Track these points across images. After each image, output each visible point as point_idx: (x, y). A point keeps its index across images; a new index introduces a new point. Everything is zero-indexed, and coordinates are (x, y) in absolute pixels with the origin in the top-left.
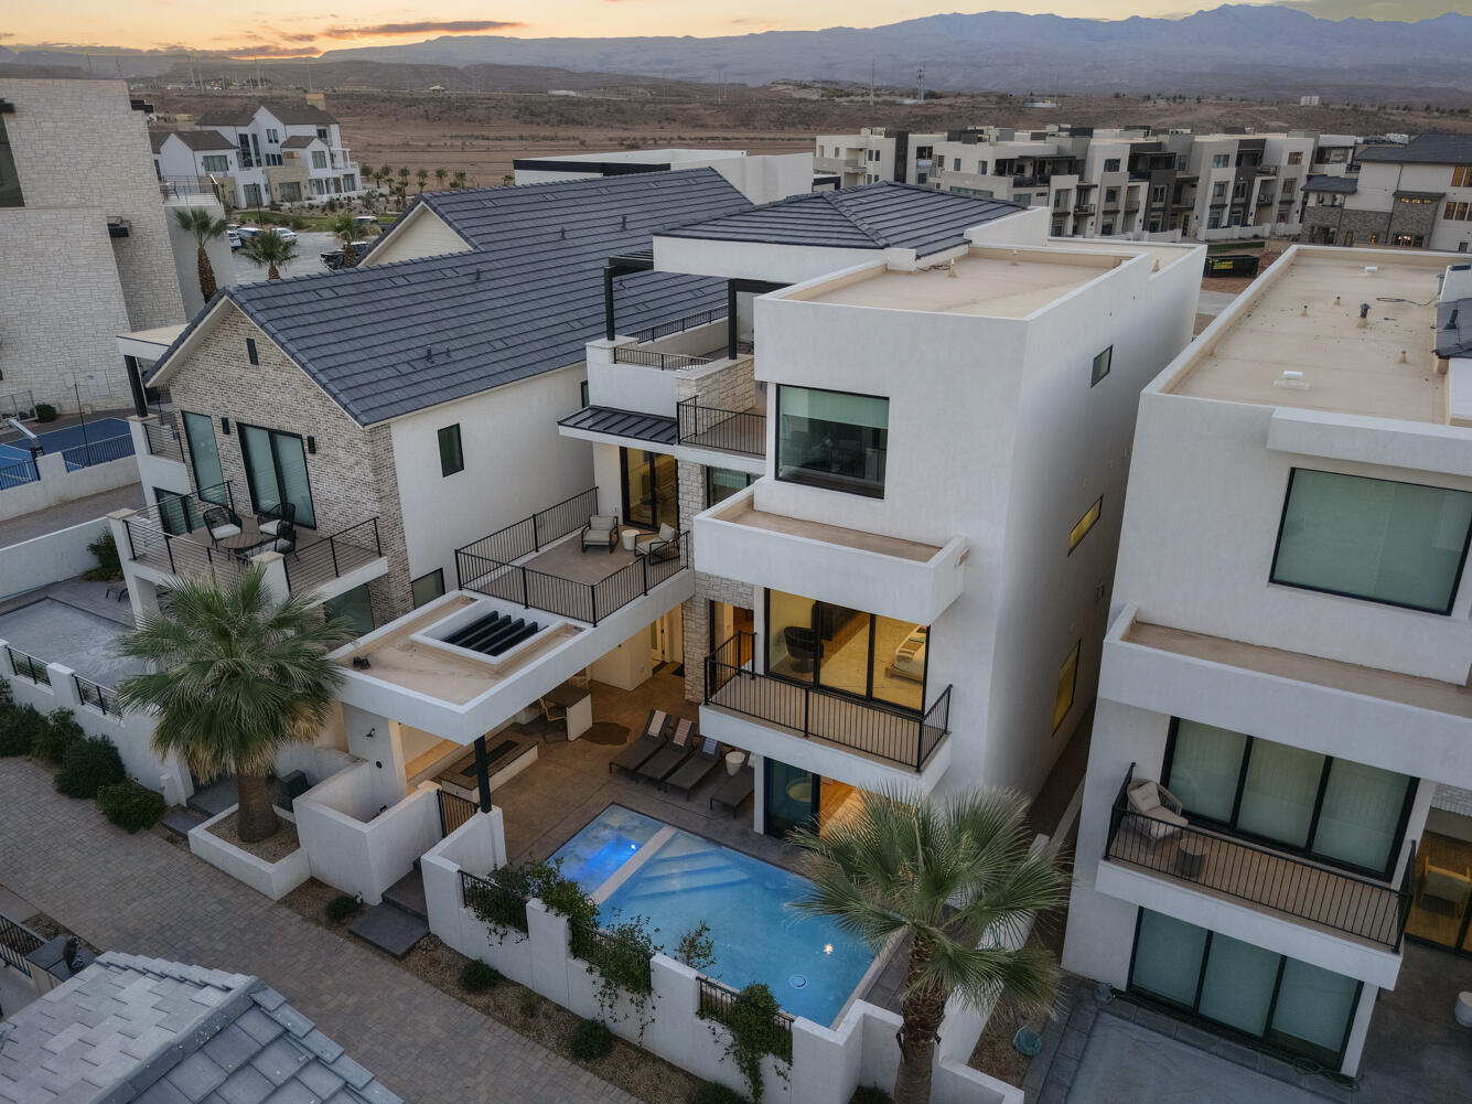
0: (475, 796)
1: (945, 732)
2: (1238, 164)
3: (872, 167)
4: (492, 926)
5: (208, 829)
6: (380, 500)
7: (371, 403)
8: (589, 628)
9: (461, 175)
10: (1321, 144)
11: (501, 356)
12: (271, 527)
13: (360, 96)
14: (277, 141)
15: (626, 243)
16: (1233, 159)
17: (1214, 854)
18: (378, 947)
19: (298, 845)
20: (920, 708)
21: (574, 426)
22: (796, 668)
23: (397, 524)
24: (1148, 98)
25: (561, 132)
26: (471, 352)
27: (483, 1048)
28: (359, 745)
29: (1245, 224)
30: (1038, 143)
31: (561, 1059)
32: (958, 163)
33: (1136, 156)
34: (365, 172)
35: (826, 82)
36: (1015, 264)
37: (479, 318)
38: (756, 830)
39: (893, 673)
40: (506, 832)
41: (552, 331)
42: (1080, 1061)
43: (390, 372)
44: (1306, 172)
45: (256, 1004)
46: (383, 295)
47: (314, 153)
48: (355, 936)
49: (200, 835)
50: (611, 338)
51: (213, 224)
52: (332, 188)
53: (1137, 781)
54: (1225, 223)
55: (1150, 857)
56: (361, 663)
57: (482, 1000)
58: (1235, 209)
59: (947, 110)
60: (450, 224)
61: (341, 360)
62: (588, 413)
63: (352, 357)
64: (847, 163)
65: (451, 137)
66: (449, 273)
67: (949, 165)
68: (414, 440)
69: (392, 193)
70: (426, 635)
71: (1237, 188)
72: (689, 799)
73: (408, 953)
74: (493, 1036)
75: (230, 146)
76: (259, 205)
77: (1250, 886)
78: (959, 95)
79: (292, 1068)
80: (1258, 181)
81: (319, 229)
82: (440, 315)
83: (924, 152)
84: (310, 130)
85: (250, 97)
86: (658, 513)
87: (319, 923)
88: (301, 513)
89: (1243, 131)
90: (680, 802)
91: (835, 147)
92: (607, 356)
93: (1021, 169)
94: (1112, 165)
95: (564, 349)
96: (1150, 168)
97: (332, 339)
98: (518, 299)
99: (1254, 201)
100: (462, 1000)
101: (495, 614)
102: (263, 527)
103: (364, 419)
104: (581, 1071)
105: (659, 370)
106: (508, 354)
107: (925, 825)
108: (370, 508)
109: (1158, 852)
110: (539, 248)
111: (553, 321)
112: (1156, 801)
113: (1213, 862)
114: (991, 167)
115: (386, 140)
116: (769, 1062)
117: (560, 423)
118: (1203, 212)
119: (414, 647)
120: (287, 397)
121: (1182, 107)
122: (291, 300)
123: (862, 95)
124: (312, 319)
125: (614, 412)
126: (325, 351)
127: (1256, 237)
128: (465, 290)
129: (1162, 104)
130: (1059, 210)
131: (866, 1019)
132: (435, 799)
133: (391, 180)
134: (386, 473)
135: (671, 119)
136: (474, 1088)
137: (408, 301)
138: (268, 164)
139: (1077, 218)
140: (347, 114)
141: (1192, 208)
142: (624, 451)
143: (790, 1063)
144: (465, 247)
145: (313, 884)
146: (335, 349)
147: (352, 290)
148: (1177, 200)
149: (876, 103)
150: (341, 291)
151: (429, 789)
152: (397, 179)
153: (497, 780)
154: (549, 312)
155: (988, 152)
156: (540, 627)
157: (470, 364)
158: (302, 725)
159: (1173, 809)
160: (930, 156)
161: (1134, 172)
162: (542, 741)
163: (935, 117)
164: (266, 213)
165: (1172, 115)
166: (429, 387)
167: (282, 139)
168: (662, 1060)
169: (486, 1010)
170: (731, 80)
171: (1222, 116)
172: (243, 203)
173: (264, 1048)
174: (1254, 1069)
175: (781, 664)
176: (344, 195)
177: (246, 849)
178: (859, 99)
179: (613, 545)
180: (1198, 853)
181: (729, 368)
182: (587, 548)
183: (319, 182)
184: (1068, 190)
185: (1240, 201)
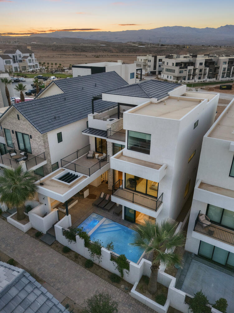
0: (65, 211)
1: (162, 202)
2: (228, 64)
3: (149, 64)
4: (69, 240)
5: (11, 217)
6: (45, 149)
7: (43, 129)
8: (88, 177)
9: (60, 65)
11: (70, 117)
12: (23, 153)
13: (38, 45)
14: (21, 57)
15: (96, 90)
16: (227, 63)
17: (216, 231)
18: (46, 243)
19: (29, 221)
20: (157, 197)
21: (85, 132)
22: (131, 187)
23: (49, 154)
24: (209, 46)
25: (82, 54)
26: (64, 117)
27: (67, 265)
28: (41, 201)
29: (229, 77)
30: (185, 59)
31: (83, 268)
32: (167, 63)
33: (206, 62)
34: (40, 63)
35: (139, 42)
36: (178, 101)
37: (65, 109)
38: (122, 219)
39: (151, 188)
40: (71, 218)
41: (81, 111)
42: (188, 270)
43: (47, 122)
45: (24, 276)
46: (45, 104)
47: (29, 60)
48: (41, 241)
49: (9, 218)
50: (93, 113)
51: (8, 81)
52: (33, 67)
53: (201, 214)
54: (225, 77)
55: (203, 230)
56: (42, 184)
57: (67, 255)
58: (228, 74)
59: (165, 49)
60: (59, 87)
61: (37, 119)
62: (88, 129)
63: (39, 119)
64: (144, 63)
65: (58, 54)
66: (59, 98)
67: (166, 64)
68: (52, 136)
69: (46, 68)
70: (55, 178)
71: (228, 69)
72: (109, 212)
73: (52, 244)
74: (69, 263)
75: (11, 58)
76: (17, 71)
77: (223, 237)
78: (168, 45)
79: (32, 289)
80: (232, 67)
81: (30, 77)
82: (57, 108)
83: (160, 60)
84: (28, 55)
85: (15, 45)
86: (103, 149)
87: (34, 238)
88: (29, 150)
89: (230, 56)
90: (107, 212)
91: (141, 59)
92: (92, 117)
93: (181, 65)
94: (201, 64)
95: (83, 115)
96: (209, 64)
97: (35, 115)
98: (73, 104)
99: (231, 72)
100: (63, 255)
101: (69, 173)
102: (21, 154)
103: (42, 132)
104: (87, 270)
105: (103, 121)
106: (72, 116)
107: (157, 227)
108: (43, 150)
109: (205, 229)
110: (78, 92)
111: (81, 108)
112: (204, 218)
113: (216, 232)
114: (175, 64)
115: (44, 55)
116: (125, 270)
117: (82, 132)
118: (220, 74)
119: (52, 180)
120: (26, 127)
121: (217, 48)
122: (26, 106)
123: (147, 45)
124: (31, 111)
125: (94, 129)
126: (34, 118)
127: (232, 80)
128: (62, 102)
129: (213, 47)
130: (189, 74)
131: (144, 263)
132: (57, 212)
133: (45, 66)
134: (47, 143)
135: (105, 51)
136: (66, 273)
137: (50, 105)
138: (19, 62)
139: (193, 75)
140: (36, 49)
141: (218, 74)
142: (96, 138)
143: (129, 271)
144: (62, 92)
145: (32, 229)
146: (36, 117)
147: (39, 103)
148: (215, 71)
149: (150, 47)
150: (36, 104)
151: (56, 210)
152: (47, 65)
153: (69, 207)
154: (80, 106)
155: (174, 61)
156: (78, 176)
157: (64, 119)
158: (30, 198)
159: (208, 220)
160: (162, 61)
161: (206, 66)
162: (78, 198)
163: (163, 50)
164: (19, 73)
165: (215, 50)
166: (55, 125)
167: (22, 57)
168: (103, 268)
169: (68, 257)
170: (119, 41)
171: (225, 50)
172: (14, 71)
173: (26, 285)
174: (223, 272)
175: (128, 186)
176: (35, 69)
177: (19, 222)
178: (147, 46)
179: (93, 157)
180: (213, 230)
181: (118, 121)
182: (88, 158)
183: (30, 66)
184: (191, 70)
185: (228, 72)
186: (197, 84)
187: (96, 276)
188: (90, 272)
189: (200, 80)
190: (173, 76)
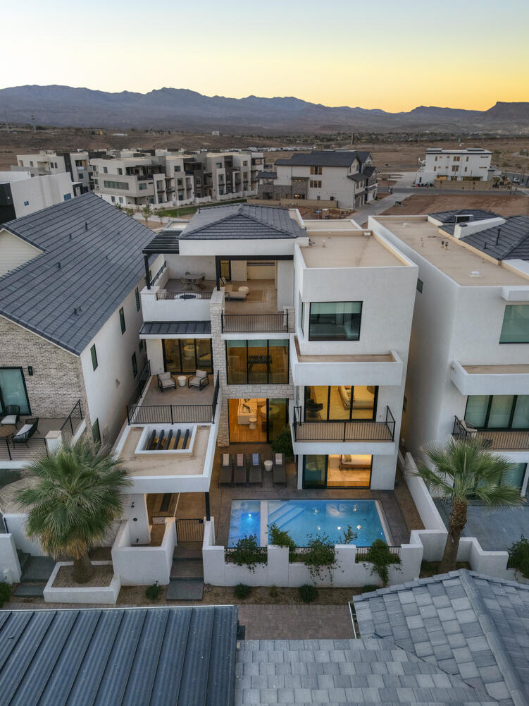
2: (225, 167)
4: (247, 566)
5: (53, 586)
10: (253, 157)
16: (223, 165)
18: (186, 600)
19: (114, 574)
24: (147, 131)
27: (270, 617)
29: (233, 193)
30: (140, 159)
31: (303, 606)
32: (105, 169)
33: (186, 163)
37: (75, 288)
38: (299, 489)
41: (104, 288)
44: (250, 169)
49: (48, 591)
54: (225, 192)
57: (252, 600)
58: (228, 186)
59: (49, 136)
67: (101, 171)
71: (227, 176)
72: (261, 487)
74: (269, 611)
78: (54, 128)
80: (234, 173)
83: (79, 163)
90: (260, 489)
91: (29, 160)
92: (153, 297)
93: (137, 172)
94: (177, 169)
96: (193, 169)
99: (234, 182)
100: (243, 603)
104: (314, 606)
108: (74, 395)
114: (124, 172)
116: (391, 567)
118: (216, 188)
120: (11, 348)
127: (238, 197)
129: (154, 133)
130: (160, 190)
131: (423, 536)
139: (167, 193)
141: (212, 187)
142: (164, 341)
143: (400, 563)
145: (126, 588)
148: (205, 184)
149: (11, 132)
155: (118, 164)
161: (188, 173)
169: (256, 603)
171: (183, 140)
177: (86, 587)
184: (161, 181)
185: (229, 182)
186: (180, 209)
187: (338, 606)
188: (322, 607)
189: (184, 202)
190: (127, 197)
